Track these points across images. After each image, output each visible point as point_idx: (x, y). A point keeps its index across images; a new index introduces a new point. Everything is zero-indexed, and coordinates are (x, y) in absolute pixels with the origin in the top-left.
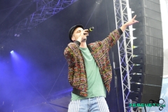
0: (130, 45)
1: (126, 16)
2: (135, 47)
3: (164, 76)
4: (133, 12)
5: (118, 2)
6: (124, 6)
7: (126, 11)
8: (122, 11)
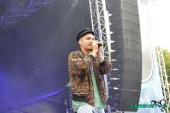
0: (107, 49)
1: (103, 19)
2: (112, 51)
3: (142, 81)
4: (110, 15)
5: (94, 4)
6: (100, 9)
7: (102, 14)
8: (98, 14)
